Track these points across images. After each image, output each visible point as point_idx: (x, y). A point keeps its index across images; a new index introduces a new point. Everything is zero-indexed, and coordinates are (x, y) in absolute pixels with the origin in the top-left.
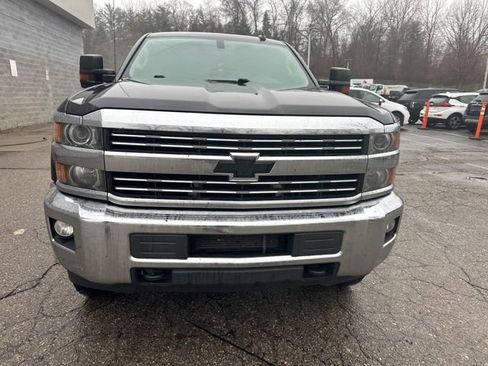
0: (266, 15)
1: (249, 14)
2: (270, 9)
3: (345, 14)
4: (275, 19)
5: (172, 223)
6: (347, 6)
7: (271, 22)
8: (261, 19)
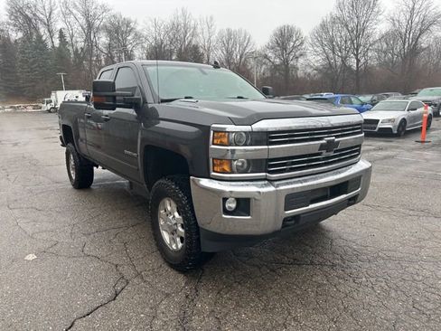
0: (61, 32)
1: (43, 30)
2: (64, 26)
3: (138, 36)
4: (72, 36)
5: (305, 184)
6: (138, 28)
7: (68, 39)
8: (57, 35)
